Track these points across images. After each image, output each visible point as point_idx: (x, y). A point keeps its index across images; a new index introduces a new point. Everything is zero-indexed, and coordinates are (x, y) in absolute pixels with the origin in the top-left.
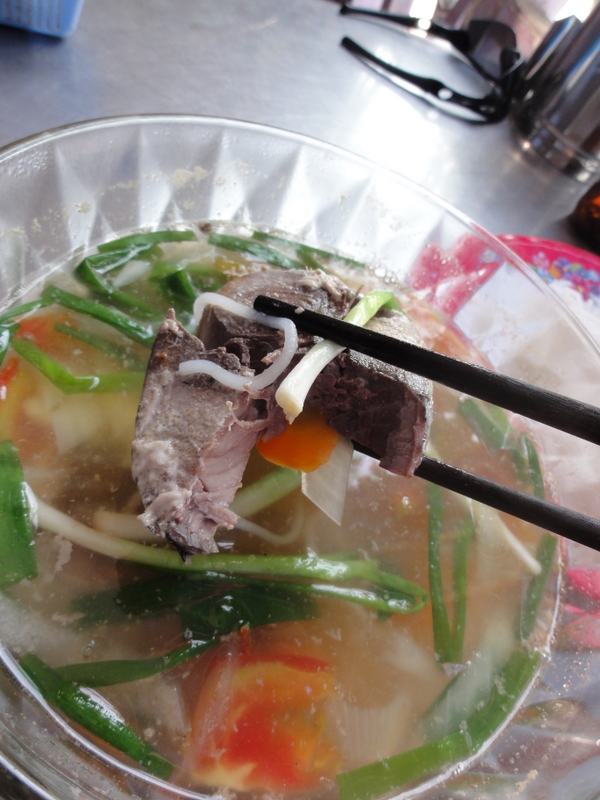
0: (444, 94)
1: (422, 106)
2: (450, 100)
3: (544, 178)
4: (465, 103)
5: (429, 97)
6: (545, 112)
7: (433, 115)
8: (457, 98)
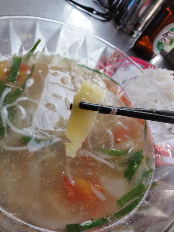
0: (95, 12)
1: (89, 16)
2: (96, 14)
3: (124, 37)
4: (101, 15)
5: (90, 13)
6: (123, 17)
7: (92, 18)
8: (98, 13)
